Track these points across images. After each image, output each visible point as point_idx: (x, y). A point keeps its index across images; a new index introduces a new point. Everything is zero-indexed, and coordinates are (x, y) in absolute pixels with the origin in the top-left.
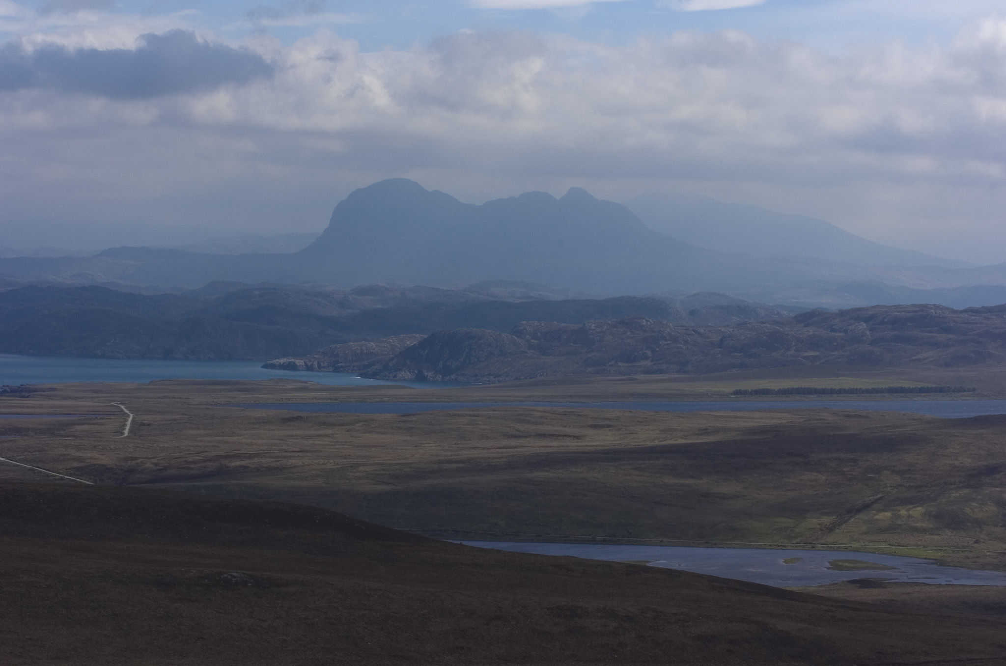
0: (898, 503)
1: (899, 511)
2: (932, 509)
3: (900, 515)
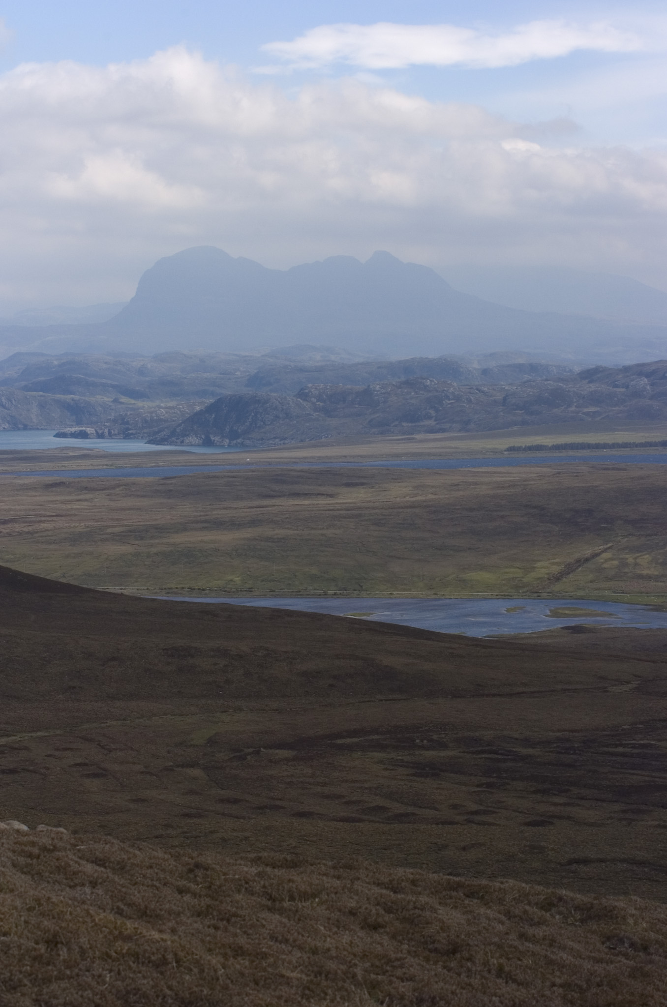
0: (627, 551)
1: (627, 559)
2: (659, 557)
3: (627, 563)
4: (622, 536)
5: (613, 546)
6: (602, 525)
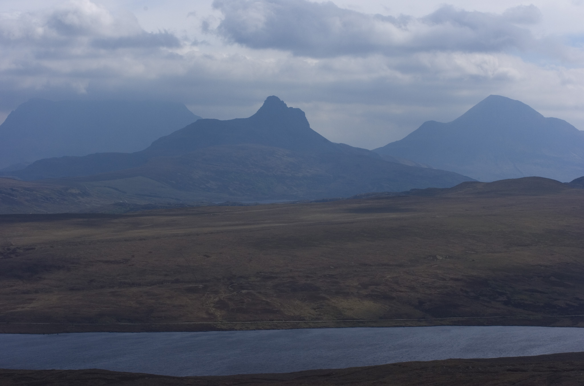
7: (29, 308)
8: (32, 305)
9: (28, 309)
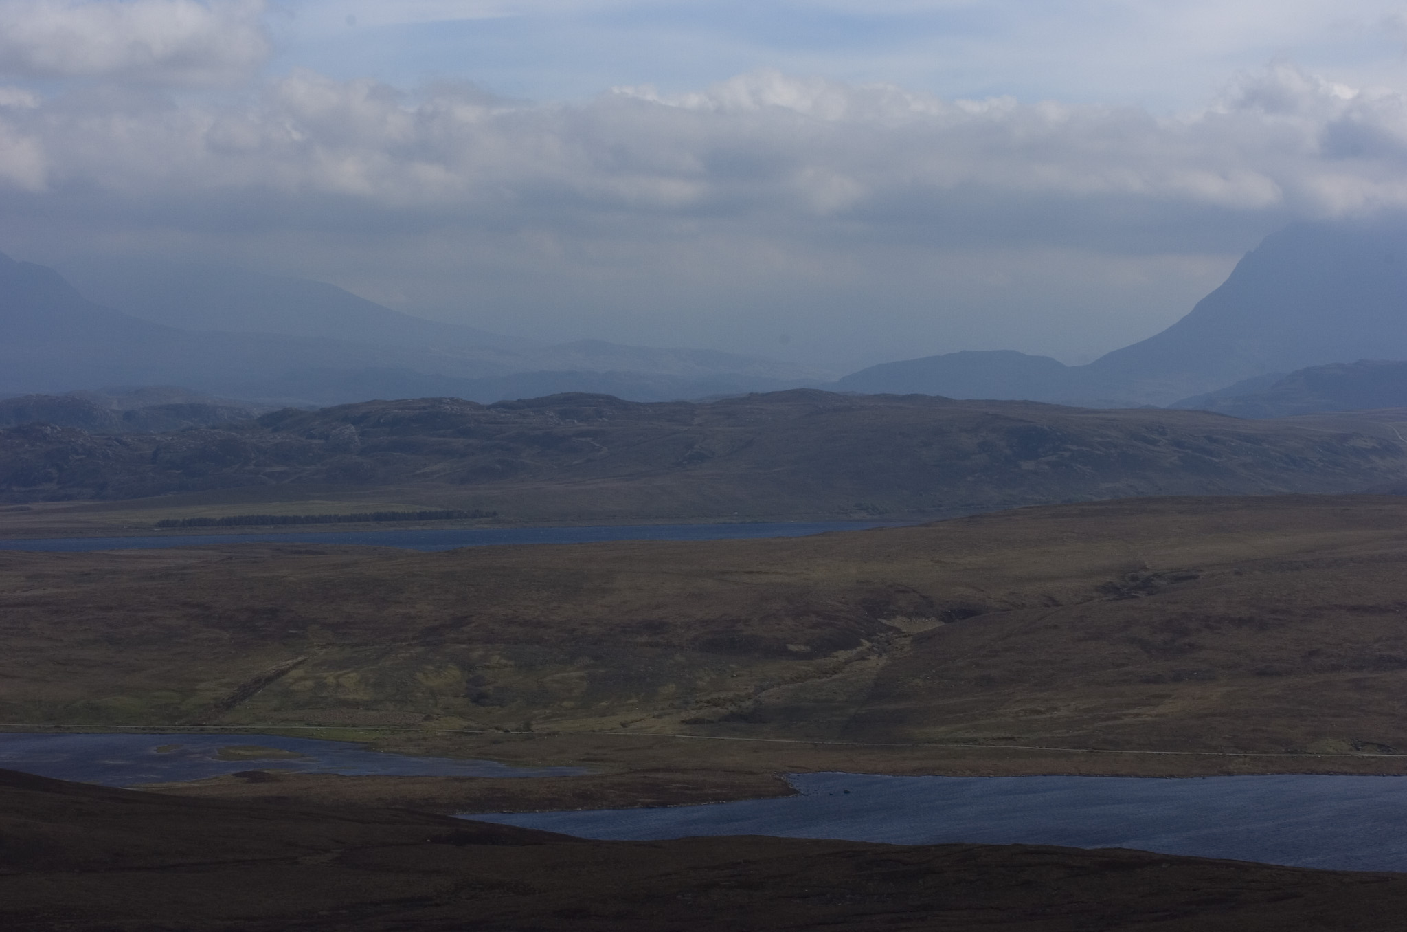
0: (325, 667)
1: (325, 678)
2: (370, 675)
3: (326, 684)
4: (319, 646)
5: (305, 660)
6: (290, 631)
7: (1151, 715)
8: (1160, 710)
9: (1147, 719)
